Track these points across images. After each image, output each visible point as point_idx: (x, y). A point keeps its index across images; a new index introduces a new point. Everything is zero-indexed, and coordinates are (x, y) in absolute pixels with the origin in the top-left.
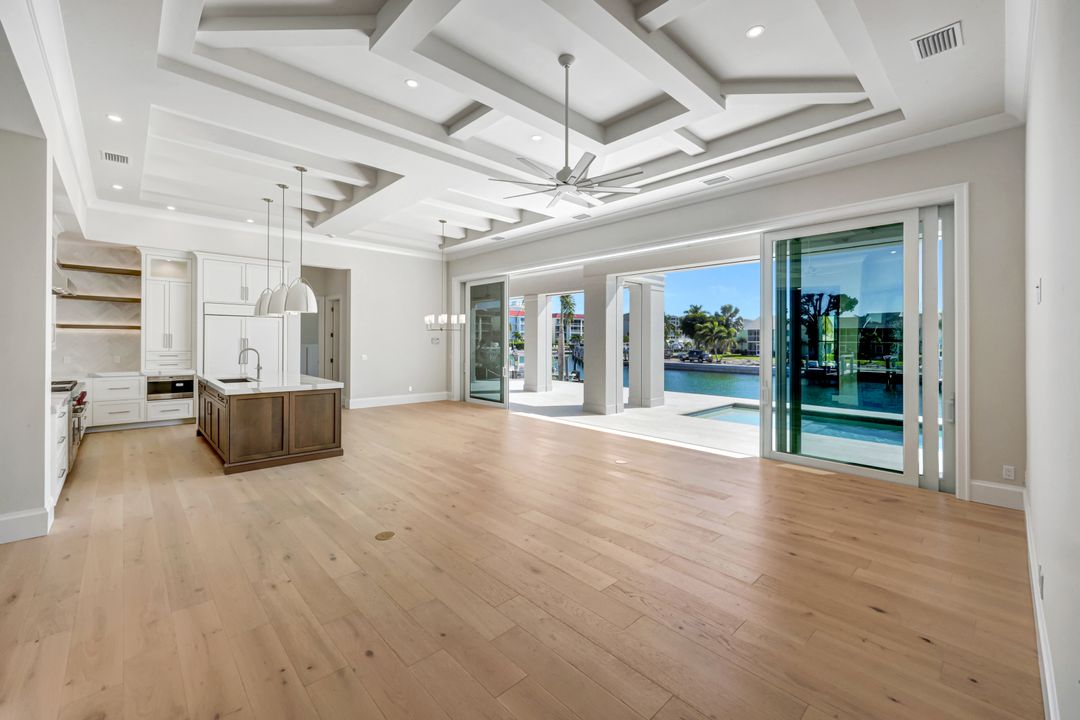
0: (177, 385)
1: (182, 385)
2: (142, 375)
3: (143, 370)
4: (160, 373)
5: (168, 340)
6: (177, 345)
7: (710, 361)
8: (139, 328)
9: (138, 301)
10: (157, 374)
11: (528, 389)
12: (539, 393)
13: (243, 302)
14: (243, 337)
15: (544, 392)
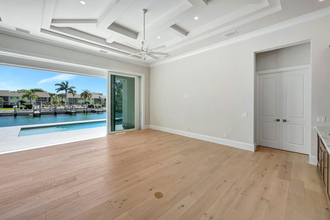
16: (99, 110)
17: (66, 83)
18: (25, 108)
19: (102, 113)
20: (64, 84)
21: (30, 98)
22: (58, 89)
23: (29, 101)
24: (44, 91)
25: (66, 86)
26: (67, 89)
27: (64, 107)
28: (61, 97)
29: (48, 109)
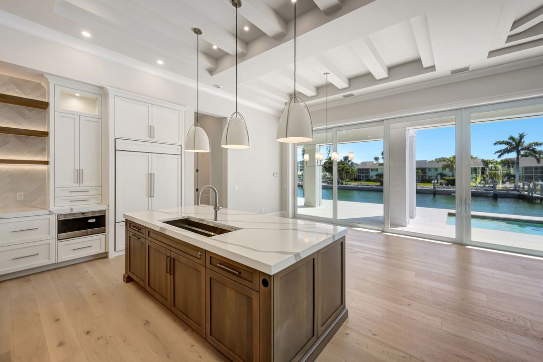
0: (90, 221)
1: (94, 220)
2: (51, 213)
3: (52, 208)
4: (72, 209)
5: (79, 176)
6: (89, 181)
7: (342, 184)
8: (47, 163)
9: (46, 134)
10: (69, 212)
11: (307, 205)
12: (316, 208)
13: (150, 139)
14: (150, 172)
15: (319, 207)
20: (514, 139)
21: (452, 170)
23: (451, 174)
25: (519, 144)
26: (522, 149)
27: (513, 185)
28: (506, 166)
29: (480, 187)
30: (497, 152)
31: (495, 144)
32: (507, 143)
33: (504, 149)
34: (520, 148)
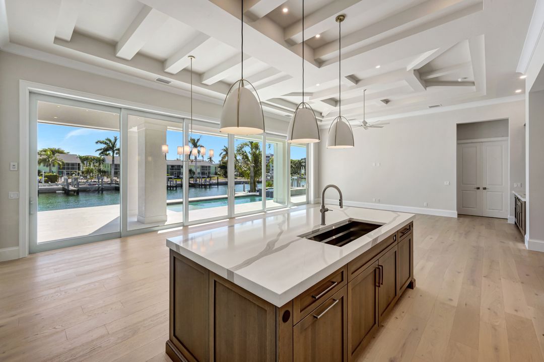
16: (171, 184)
17: (113, 140)
18: (46, 182)
19: (175, 189)
20: (110, 141)
21: (50, 165)
22: (101, 150)
23: (47, 169)
24: (65, 152)
25: (114, 145)
26: (116, 150)
27: (109, 180)
28: (98, 163)
29: (83, 182)
30: (98, 150)
31: (97, 143)
32: (106, 143)
33: (103, 148)
34: (115, 149)
